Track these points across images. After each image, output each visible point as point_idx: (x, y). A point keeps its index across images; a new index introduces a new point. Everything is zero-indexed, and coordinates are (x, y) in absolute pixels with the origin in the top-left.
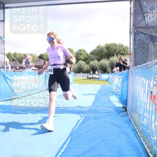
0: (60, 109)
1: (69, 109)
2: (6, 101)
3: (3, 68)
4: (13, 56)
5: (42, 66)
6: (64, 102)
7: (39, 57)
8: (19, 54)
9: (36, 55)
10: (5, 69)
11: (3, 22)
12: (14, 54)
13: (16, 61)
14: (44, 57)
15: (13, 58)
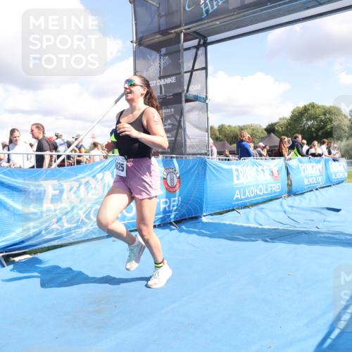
0: (322, 235)
1: (343, 237)
2: (211, 215)
3: (206, 154)
4: (218, 133)
5: (276, 146)
6: (329, 222)
7: (266, 130)
8: (229, 126)
9: (260, 126)
10: (210, 157)
11: (204, 71)
12: (219, 127)
13: (222, 140)
14: (276, 128)
15: (218, 135)
